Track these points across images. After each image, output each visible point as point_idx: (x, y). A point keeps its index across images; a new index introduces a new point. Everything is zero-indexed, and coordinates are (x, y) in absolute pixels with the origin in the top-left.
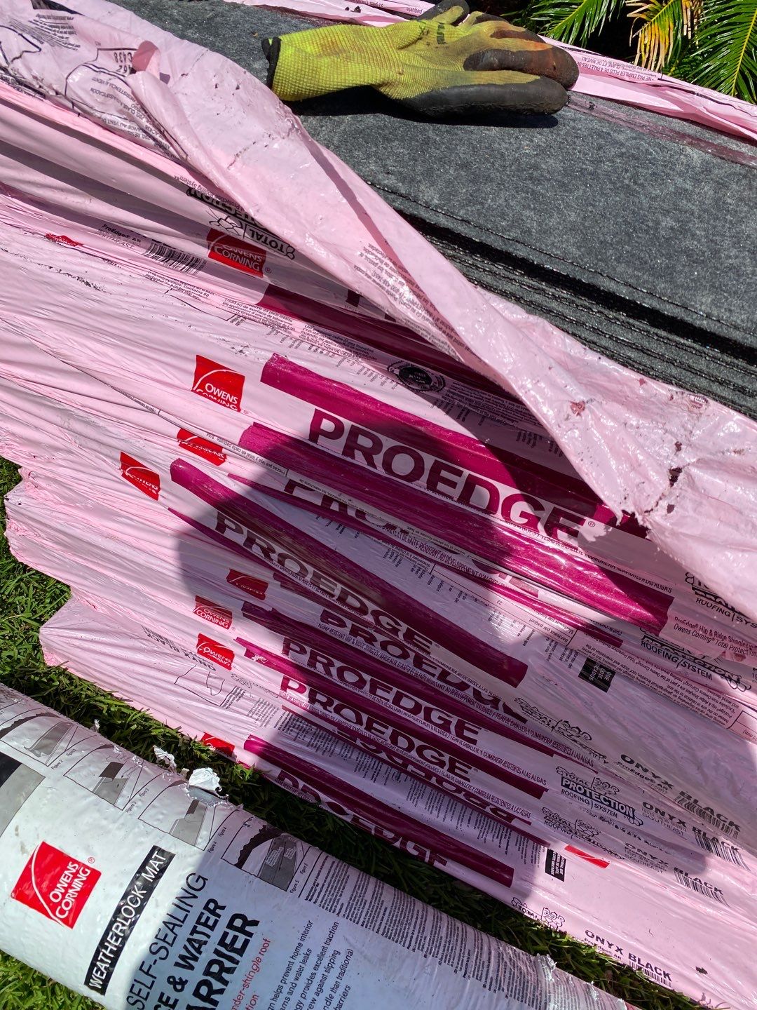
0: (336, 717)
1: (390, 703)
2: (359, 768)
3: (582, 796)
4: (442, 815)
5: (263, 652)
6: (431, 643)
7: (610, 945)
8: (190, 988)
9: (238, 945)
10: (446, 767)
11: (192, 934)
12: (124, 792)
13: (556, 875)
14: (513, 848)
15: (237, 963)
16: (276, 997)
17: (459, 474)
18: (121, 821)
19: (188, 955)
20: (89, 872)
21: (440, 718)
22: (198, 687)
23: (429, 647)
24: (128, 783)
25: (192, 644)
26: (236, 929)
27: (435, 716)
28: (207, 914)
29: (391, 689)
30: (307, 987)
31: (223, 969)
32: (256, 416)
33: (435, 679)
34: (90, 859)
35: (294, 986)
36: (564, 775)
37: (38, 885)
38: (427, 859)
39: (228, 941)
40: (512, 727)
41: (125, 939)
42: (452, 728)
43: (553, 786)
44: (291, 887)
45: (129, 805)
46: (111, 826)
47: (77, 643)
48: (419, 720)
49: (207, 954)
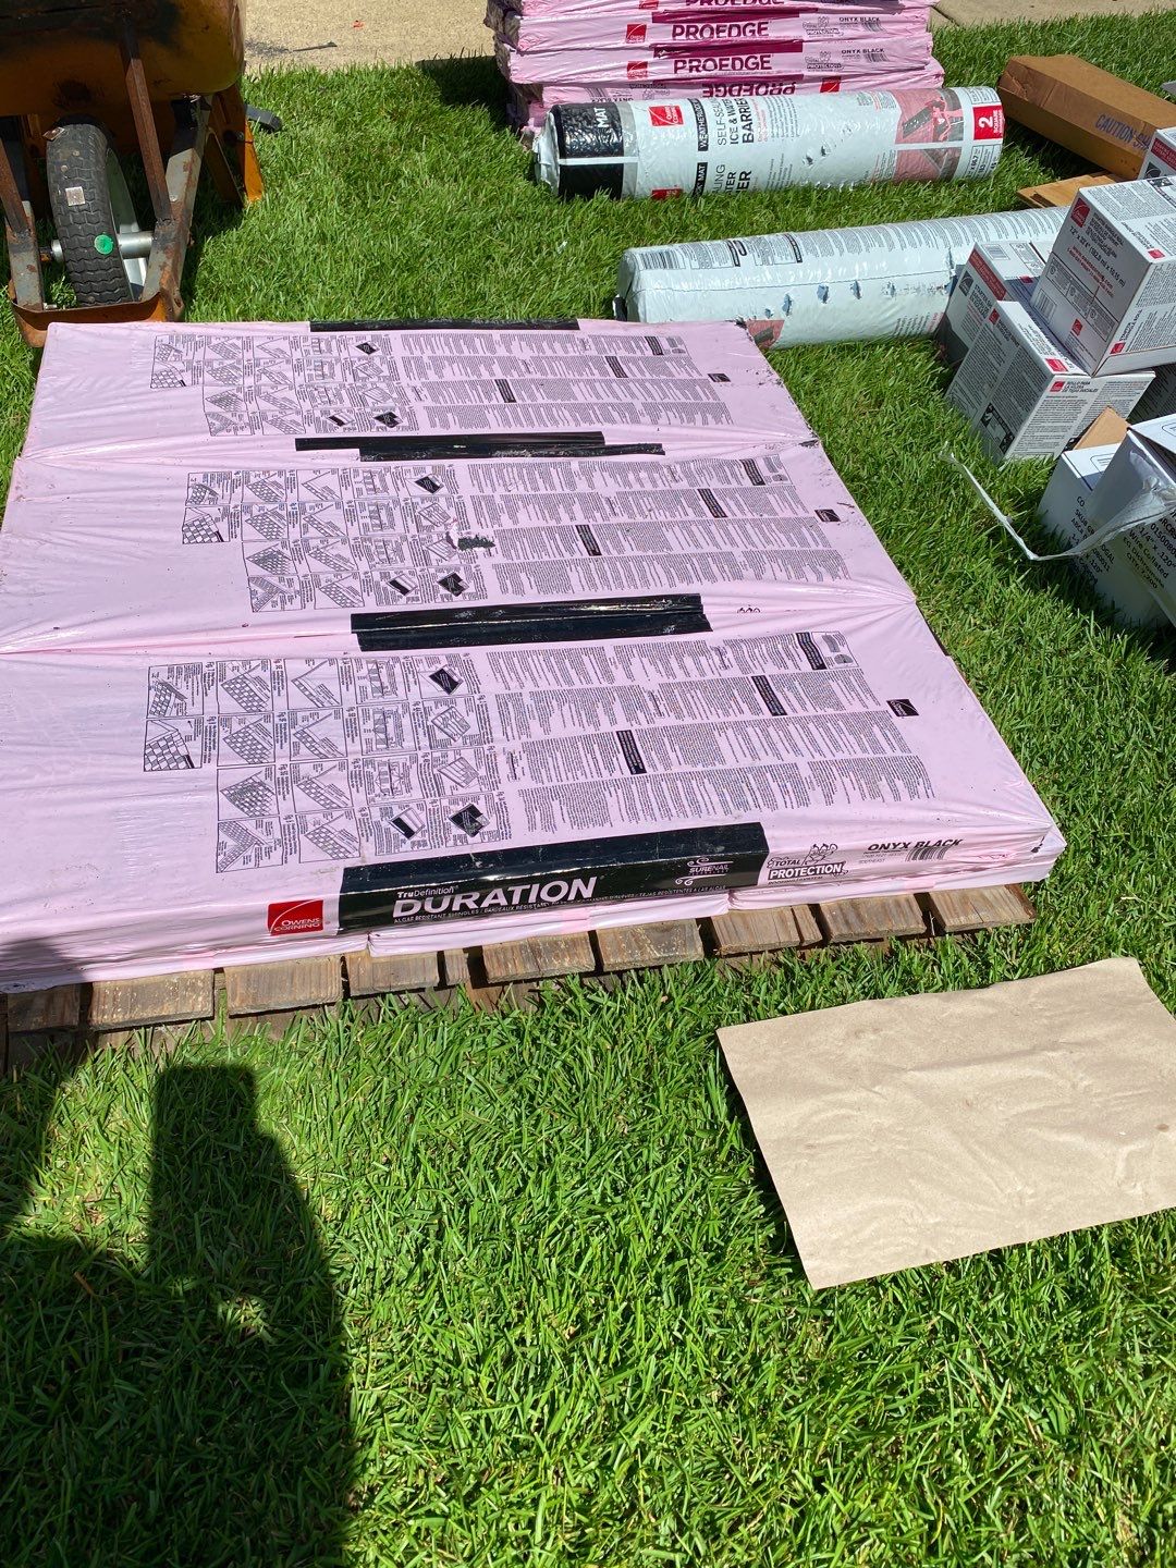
5: (663, 47)
8: (739, 119)
49: (736, 108)
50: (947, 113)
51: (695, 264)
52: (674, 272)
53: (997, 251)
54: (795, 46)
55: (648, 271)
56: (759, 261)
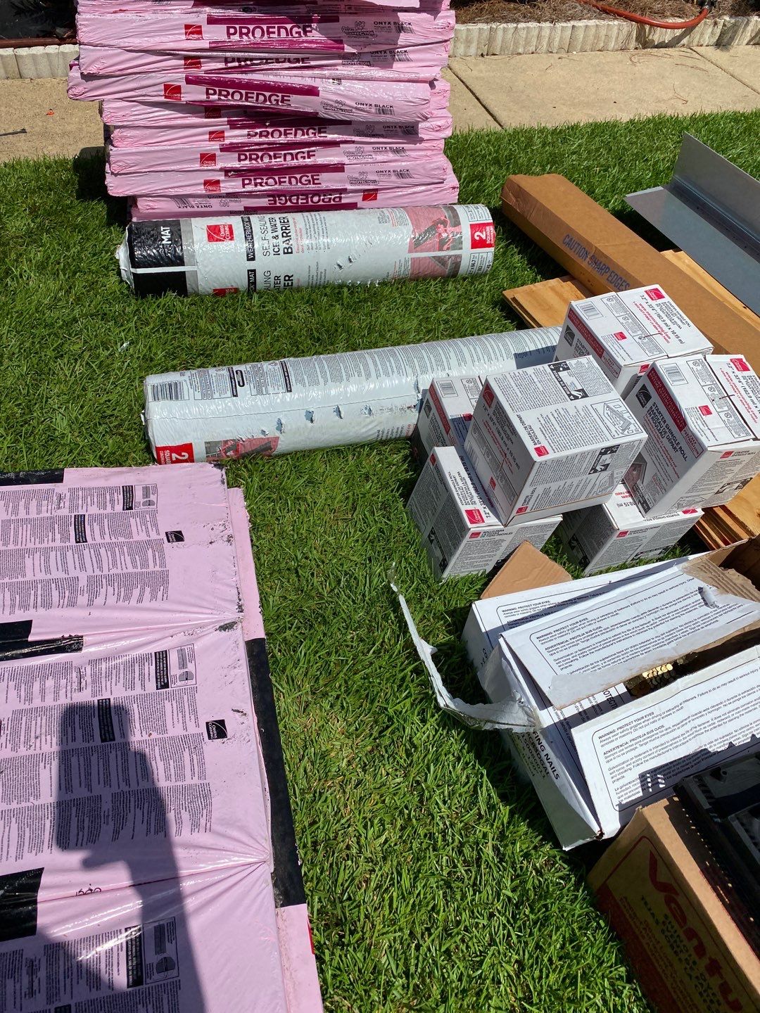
5: (231, 170)
8: (280, 236)
10: (312, 183)
17: (274, 27)
32: (210, 38)
37: (215, 236)
49: (279, 226)
50: (449, 229)
51: (198, 395)
52: (179, 403)
53: (449, 387)
54: (339, 168)
55: (156, 403)
56: (254, 392)
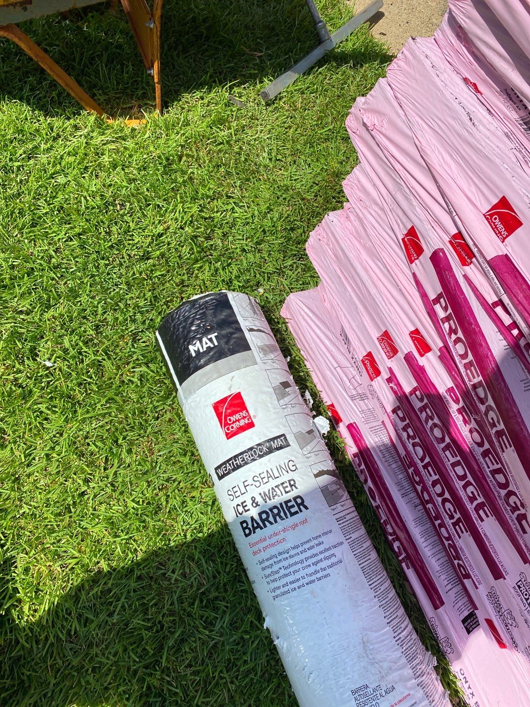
0: (410, 448)
1: (449, 463)
2: (398, 484)
3: (524, 600)
4: (425, 544)
5: (398, 385)
6: (511, 446)
7: (469, 687)
8: (259, 510)
9: (293, 510)
10: (452, 521)
11: (276, 487)
12: (285, 399)
13: (466, 628)
14: (452, 593)
15: (287, 518)
16: (294, 548)
18: (277, 410)
19: (267, 494)
20: (250, 421)
21: (472, 493)
22: (345, 379)
23: (507, 448)
24: (289, 397)
25: (361, 354)
26: (296, 502)
27: (470, 489)
28: (288, 484)
29: (457, 456)
30: (311, 557)
31: (278, 514)
32: (510, 250)
33: (487, 470)
34: (254, 416)
35: (305, 551)
36: (523, 580)
37: (227, 409)
38: (400, 558)
39: (289, 504)
40: (514, 530)
41: (246, 463)
42: (475, 503)
43: (511, 580)
44: (333, 507)
45: (284, 407)
46: (272, 409)
47: (303, 313)
48: (459, 485)
49: (276, 502)
54: (494, 567)
